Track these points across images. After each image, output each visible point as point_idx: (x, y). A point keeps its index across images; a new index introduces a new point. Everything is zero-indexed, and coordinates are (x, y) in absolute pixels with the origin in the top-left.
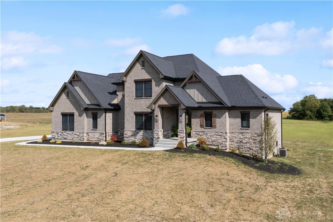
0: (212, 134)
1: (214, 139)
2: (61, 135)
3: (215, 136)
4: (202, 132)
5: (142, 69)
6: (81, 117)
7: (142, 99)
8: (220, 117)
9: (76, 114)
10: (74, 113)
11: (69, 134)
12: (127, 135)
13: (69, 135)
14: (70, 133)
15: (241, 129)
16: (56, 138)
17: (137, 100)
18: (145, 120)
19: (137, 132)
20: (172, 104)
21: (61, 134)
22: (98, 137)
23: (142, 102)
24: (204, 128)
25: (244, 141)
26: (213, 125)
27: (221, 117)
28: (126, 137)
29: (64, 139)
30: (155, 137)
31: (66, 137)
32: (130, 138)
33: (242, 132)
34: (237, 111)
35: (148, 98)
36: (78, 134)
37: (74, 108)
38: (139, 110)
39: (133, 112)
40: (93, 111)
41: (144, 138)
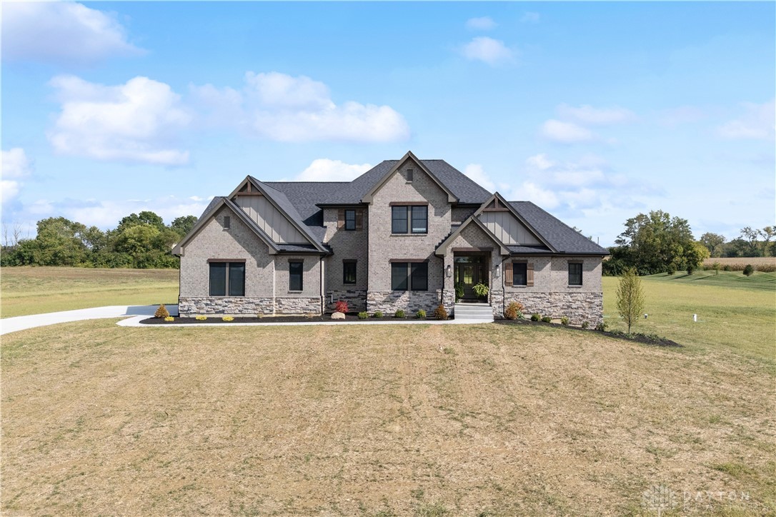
0: (526, 297)
1: (529, 303)
2: (207, 305)
3: (533, 299)
4: (509, 293)
5: (407, 183)
6: (264, 267)
7: (406, 238)
8: (540, 269)
9: (251, 262)
10: (245, 260)
11: (231, 302)
12: (374, 300)
13: (231, 305)
14: (233, 301)
15: (568, 287)
16: (192, 311)
17: (397, 238)
18: (412, 273)
19: (397, 295)
20: (481, 246)
21: (209, 302)
22: (304, 306)
23: (407, 242)
24: (513, 287)
25: (574, 306)
26: (528, 281)
27: (542, 268)
28: (372, 305)
29: (216, 313)
30: (447, 303)
31: (221, 308)
32: (381, 307)
33: (570, 291)
34: (562, 259)
35: (420, 236)
36: (257, 301)
37: (243, 249)
38: (400, 256)
39: (387, 260)
40: (292, 257)
41: (412, 305)
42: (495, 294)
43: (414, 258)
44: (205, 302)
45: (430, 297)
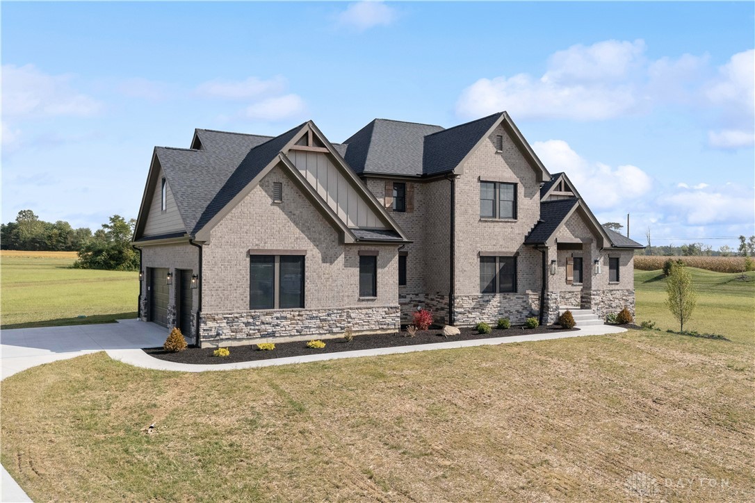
2: (247, 324)
5: (497, 153)
6: (331, 263)
7: (496, 224)
9: (313, 256)
10: (306, 251)
11: (285, 318)
12: (462, 307)
13: (285, 323)
14: (289, 316)
16: (223, 337)
17: (484, 224)
18: (500, 271)
19: (487, 299)
21: (251, 320)
22: (379, 318)
23: (496, 229)
28: (460, 313)
29: (263, 336)
31: (270, 329)
32: (470, 316)
34: (607, 255)
35: (508, 222)
36: (323, 315)
37: (303, 235)
38: (489, 249)
39: (476, 253)
40: (364, 248)
41: (503, 312)
42: (594, 295)
43: (503, 250)
44: (244, 320)
45: (520, 301)
